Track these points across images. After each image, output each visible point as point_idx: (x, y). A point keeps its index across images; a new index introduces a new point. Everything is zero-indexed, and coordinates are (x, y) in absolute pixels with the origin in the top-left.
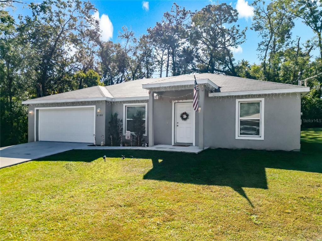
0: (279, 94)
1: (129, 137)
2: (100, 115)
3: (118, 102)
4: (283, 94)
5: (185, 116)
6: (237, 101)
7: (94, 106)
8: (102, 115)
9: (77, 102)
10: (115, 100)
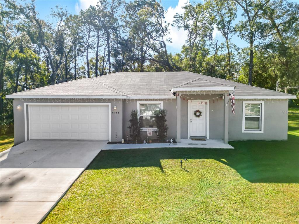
0: (276, 99)
1: (151, 134)
2: (116, 112)
3: (134, 99)
4: (279, 100)
5: (198, 114)
6: (244, 102)
7: (109, 104)
8: (118, 112)
9: (89, 99)
10: (130, 97)
